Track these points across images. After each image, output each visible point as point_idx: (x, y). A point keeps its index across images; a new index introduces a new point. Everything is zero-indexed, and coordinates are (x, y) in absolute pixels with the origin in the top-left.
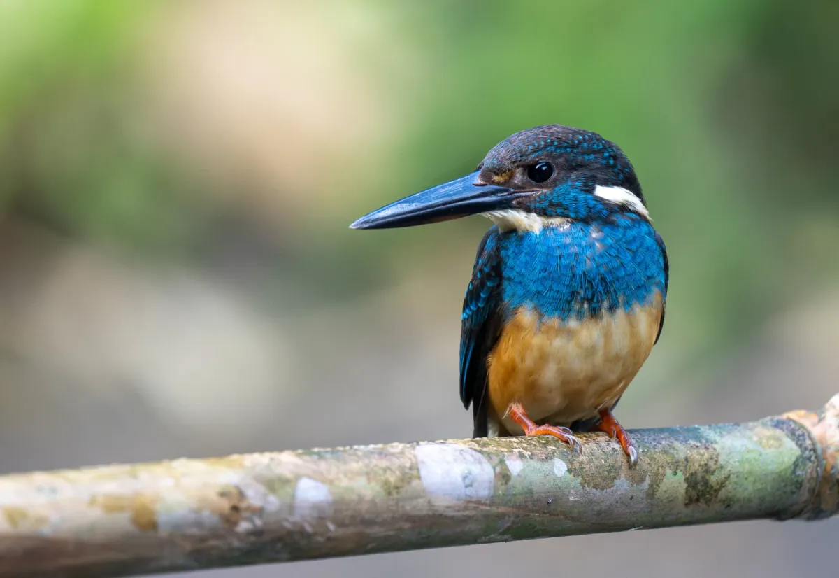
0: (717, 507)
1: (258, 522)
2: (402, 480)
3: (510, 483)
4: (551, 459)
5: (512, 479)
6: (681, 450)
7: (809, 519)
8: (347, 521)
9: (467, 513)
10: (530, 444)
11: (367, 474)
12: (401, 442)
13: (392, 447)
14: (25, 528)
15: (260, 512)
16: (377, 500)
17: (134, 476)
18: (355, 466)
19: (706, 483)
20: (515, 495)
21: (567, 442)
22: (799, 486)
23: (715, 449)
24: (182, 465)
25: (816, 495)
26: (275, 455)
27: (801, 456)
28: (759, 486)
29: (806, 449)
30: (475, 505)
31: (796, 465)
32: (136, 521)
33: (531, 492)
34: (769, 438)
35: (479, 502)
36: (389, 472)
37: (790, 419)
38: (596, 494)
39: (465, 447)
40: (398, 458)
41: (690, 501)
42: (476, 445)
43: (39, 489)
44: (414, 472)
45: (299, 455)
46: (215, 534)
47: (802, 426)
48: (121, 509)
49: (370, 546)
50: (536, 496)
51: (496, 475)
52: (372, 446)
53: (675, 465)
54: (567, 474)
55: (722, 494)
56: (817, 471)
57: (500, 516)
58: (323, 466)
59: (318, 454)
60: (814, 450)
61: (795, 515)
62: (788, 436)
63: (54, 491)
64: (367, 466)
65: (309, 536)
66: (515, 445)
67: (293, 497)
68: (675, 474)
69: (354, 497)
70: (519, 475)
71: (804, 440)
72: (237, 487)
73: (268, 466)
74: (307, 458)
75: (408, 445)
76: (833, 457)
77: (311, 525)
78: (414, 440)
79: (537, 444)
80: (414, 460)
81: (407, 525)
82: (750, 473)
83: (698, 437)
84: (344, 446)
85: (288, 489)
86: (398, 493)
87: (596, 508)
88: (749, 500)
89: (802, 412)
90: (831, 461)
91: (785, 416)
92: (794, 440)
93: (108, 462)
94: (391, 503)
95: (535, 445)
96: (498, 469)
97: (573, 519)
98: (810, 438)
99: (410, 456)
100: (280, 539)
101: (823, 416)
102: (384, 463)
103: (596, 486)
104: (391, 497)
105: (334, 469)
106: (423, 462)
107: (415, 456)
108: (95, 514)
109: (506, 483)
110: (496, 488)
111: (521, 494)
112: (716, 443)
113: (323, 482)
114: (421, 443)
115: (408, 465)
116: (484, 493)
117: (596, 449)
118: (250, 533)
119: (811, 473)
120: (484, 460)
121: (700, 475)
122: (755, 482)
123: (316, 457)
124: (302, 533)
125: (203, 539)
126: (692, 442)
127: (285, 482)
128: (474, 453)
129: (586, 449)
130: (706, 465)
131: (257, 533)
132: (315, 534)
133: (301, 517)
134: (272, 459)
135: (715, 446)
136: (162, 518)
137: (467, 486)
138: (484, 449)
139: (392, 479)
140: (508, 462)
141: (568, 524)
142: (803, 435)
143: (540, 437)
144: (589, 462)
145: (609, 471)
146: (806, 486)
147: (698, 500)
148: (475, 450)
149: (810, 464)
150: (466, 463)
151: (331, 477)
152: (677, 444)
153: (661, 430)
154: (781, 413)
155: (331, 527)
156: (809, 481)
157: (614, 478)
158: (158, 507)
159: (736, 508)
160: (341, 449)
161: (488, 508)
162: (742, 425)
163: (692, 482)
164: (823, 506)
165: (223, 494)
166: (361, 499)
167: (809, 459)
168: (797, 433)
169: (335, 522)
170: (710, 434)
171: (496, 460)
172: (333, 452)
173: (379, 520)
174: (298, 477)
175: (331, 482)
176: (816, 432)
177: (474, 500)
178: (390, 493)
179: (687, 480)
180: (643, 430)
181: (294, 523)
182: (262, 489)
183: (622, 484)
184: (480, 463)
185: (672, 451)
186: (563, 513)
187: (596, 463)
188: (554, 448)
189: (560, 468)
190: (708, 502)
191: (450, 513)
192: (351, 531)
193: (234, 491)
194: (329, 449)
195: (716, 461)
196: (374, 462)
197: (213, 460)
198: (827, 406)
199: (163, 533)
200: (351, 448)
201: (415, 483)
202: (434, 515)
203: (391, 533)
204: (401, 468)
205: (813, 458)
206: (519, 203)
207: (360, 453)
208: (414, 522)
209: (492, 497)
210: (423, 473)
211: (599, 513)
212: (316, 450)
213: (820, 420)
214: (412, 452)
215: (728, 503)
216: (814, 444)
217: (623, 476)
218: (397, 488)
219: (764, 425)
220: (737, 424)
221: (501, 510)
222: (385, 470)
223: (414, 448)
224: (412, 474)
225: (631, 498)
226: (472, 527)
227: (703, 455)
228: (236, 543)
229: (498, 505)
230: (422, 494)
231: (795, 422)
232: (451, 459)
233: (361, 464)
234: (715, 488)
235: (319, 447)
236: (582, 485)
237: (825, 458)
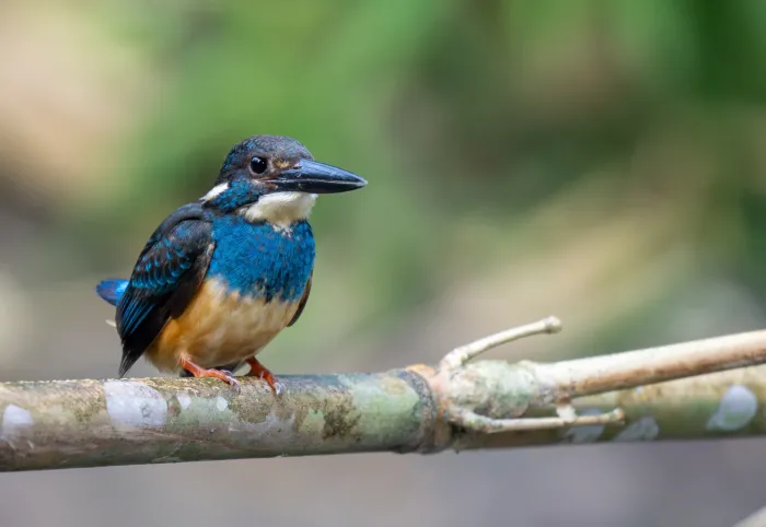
0: (348, 441)
2: (92, 409)
3: (181, 415)
4: (215, 396)
5: (182, 411)
6: (322, 393)
7: (424, 453)
8: (45, 441)
9: (143, 438)
10: (198, 384)
11: (63, 403)
12: (91, 378)
13: (85, 382)
16: (71, 424)
18: (53, 397)
19: (341, 421)
20: (184, 425)
21: (228, 383)
22: (416, 426)
23: (350, 394)
25: (431, 433)
27: (420, 402)
28: (384, 425)
29: (424, 396)
30: (150, 432)
31: (415, 408)
33: (198, 422)
34: (395, 386)
35: (154, 430)
37: (412, 372)
38: (249, 426)
39: (145, 385)
40: (88, 391)
41: (328, 435)
44: (102, 404)
47: (420, 378)
50: (200, 427)
51: (169, 408)
52: (68, 381)
53: (316, 405)
54: (228, 409)
55: (354, 430)
56: (432, 414)
57: (172, 442)
58: (27, 396)
59: (22, 385)
60: (431, 397)
62: (409, 384)
65: (12, 452)
66: (186, 384)
67: (2, 419)
68: (316, 412)
69: (51, 421)
70: (188, 409)
71: (423, 388)
74: (13, 388)
75: (98, 381)
76: (446, 404)
77: (15, 442)
78: (102, 377)
79: (204, 384)
80: (102, 394)
81: (95, 446)
82: (379, 414)
83: (336, 383)
84: (45, 380)
86: (88, 419)
87: (250, 438)
88: (376, 436)
89: (422, 366)
90: (444, 407)
91: (407, 369)
92: (414, 388)
94: (81, 427)
95: (202, 385)
96: (171, 403)
97: (231, 447)
98: (428, 387)
99: (99, 390)
101: (439, 369)
102: (78, 395)
103: (251, 420)
105: (35, 398)
106: (109, 395)
107: (103, 391)
109: (177, 415)
110: (168, 419)
111: (189, 424)
112: (351, 388)
113: (26, 409)
114: (108, 380)
115: (97, 397)
116: (158, 422)
117: (254, 390)
119: (427, 415)
120: (159, 395)
121: (336, 414)
122: (381, 422)
123: (21, 388)
126: (331, 387)
128: (152, 389)
129: (243, 390)
130: (342, 406)
132: (18, 450)
133: (7, 436)
135: (350, 391)
137: (145, 416)
138: (161, 387)
139: (83, 409)
140: (179, 398)
141: (228, 450)
142: (422, 385)
143: (207, 378)
144: (246, 401)
145: (262, 409)
146: (423, 425)
147: (334, 434)
148: (153, 387)
149: (426, 408)
150: (145, 397)
151: (34, 404)
152: (319, 388)
153: (306, 377)
154: (404, 367)
155: (32, 445)
156: (425, 422)
157: (266, 414)
159: (364, 443)
160: (42, 382)
161: (161, 435)
162: (373, 375)
163: (330, 420)
164: (436, 444)
166: (57, 423)
167: (426, 404)
168: (417, 383)
169: (34, 441)
170: (347, 382)
171: (170, 396)
172: (35, 385)
173: (71, 441)
174: (6, 404)
175: (33, 409)
176: (433, 382)
177: (151, 427)
178: (81, 420)
179: (325, 417)
180: (292, 376)
183: (273, 419)
184: (157, 398)
185: (315, 394)
186: (223, 441)
187: (252, 401)
188: (218, 388)
189: (222, 404)
190: (342, 435)
191: (129, 438)
192: (47, 449)
194: (32, 382)
195: (350, 403)
196: (69, 394)
198: (443, 362)
200: (51, 382)
201: (102, 412)
202: (116, 439)
203: (81, 452)
204: (91, 399)
205: (429, 404)
208: (99, 444)
209: (165, 426)
210: (109, 405)
211: (253, 442)
212: (22, 382)
213: (437, 373)
214: (100, 387)
215: (358, 437)
216: (431, 393)
217: (273, 412)
218: (87, 415)
219: (391, 375)
220: (369, 374)
221: (171, 436)
222: (77, 401)
223: (102, 384)
224: (100, 405)
225: (280, 431)
226: (146, 450)
227: (339, 398)
229: (169, 432)
230: (106, 421)
231: (416, 374)
232: (132, 393)
233: (58, 395)
234: (349, 424)
235: (25, 380)
236: (239, 418)
237: (439, 404)
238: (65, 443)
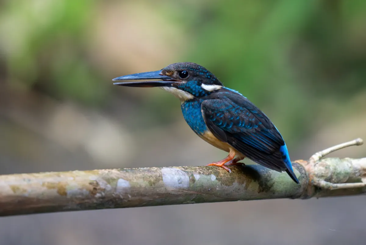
0: (269, 194)
1: (103, 194)
2: (156, 180)
3: (195, 183)
4: (210, 174)
7: (303, 199)
8: (135, 195)
9: (179, 193)
10: (203, 169)
11: (143, 178)
12: (156, 167)
13: (153, 169)
14: (18, 193)
15: (104, 190)
16: (147, 187)
17: (59, 176)
18: (139, 175)
19: (266, 185)
20: (197, 187)
22: (299, 186)
23: (270, 173)
24: (76, 173)
25: (306, 190)
26: (110, 170)
27: (301, 176)
28: (285, 186)
29: (303, 173)
30: (182, 190)
32: (58, 192)
33: (203, 186)
35: (184, 189)
36: (151, 178)
37: (297, 163)
38: (226, 188)
39: (179, 170)
40: (155, 173)
41: (260, 191)
42: (183, 169)
43: (24, 180)
44: (160, 178)
45: (119, 170)
46: (88, 198)
47: (301, 166)
48: (54, 188)
49: (144, 204)
50: (204, 188)
51: (190, 180)
52: (145, 168)
53: (255, 178)
54: (217, 181)
55: (272, 189)
56: (306, 182)
57: (191, 194)
58: (127, 174)
60: (306, 174)
61: (298, 197)
62: (296, 169)
63: (29, 180)
64: (143, 175)
65: (121, 199)
66: (197, 169)
67: (116, 185)
68: (255, 181)
69: (138, 186)
70: (198, 180)
71: (302, 170)
72: (96, 181)
73: (107, 174)
74: (122, 171)
75: (159, 168)
76: (312, 177)
77: (122, 195)
78: (161, 166)
79: (205, 169)
80: (161, 174)
81: (158, 197)
82: (282, 182)
85: (115, 183)
86: (154, 185)
87: (226, 193)
88: (282, 191)
89: (302, 161)
90: (311, 178)
91: (295, 162)
92: (298, 170)
93: (49, 171)
94: (152, 188)
95: (204, 170)
96: (191, 178)
97: (217, 196)
98: (304, 170)
99: (159, 172)
100: (111, 200)
101: (309, 162)
102: (150, 174)
103: (226, 185)
104: (152, 186)
105: (131, 176)
106: (164, 174)
107: (161, 172)
108: (44, 189)
109: (194, 183)
110: (190, 184)
111: (199, 187)
112: (270, 171)
113: (127, 180)
114: (163, 167)
115: (158, 175)
116: (185, 186)
118: (100, 198)
119: (304, 182)
120: (186, 174)
121: (264, 182)
122: (284, 185)
123: (125, 171)
124: (119, 198)
125: (83, 199)
126: (261, 170)
127: (113, 180)
128: (182, 171)
130: (266, 178)
131: (103, 198)
132: (124, 199)
133: (119, 193)
134: (109, 171)
136: (68, 191)
137: (179, 183)
138: (186, 170)
139: (152, 180)
140: (195, 176)
141: (216, 198)
142: (302, 169)
143: (206, 166)
144: (224, 176)
145: (231, 180)
146: (302, 187)
147: (263, 191)
148: (183, 170)
149: (304, 179)
150: (180, 175)
151: (131, 178)
154: (294, 161)
155: (130, 197)
156: (303, 185)
157: (233, 182)
158: (67, 187)
159: (277, 194)
160: (134, 169)
161: (187, 192)
163: (261, 184)
164: (308, 194)
165: (91, 184)
166: (141, 187)
167: (303, 177)
168: (300, 168)
169: (131, 195)
171: (190, 174)
172: (131, 170)
173: (147, 194)
174: (118, 178)
175: (130, 180)
176: (306, 168)
177: (182, 188)
178: (151, 185)
179: (259, 183)
181: (117, 194)
182: (105, 182)
183: (236, 184)
184: (185, 175)
186: (214, 194)
187: (227, 176)
188: (212, 171)
189: (213, 178)
190: (267, 192)
191: (173, 193)
192: (137, 198)
193: (95, 182)
194: (130, 169)
195: (270, 177)
196: (146, 174)
197: (88, 171)
198: (311, 158)
199: (69, 197)
200: (138, 168)
201: (160, 182)
202: (167, 193)
203: (151, 199)
204: (156, 176)
205: (305, 177)
206: (174, 85)
207: (141, 170)
208: (160, 195)
209: (188, 187)
210: (164, 178)
211: (227, 195)
212: (125, 169)
213: (308, 163)
214: (160, 170)
215: (274, 192)
216: (305, 172)
217: (236, 181)
218: (154, 183)
221: (192, 192)
222: (150, 177)
223: (161, 169)
224: (160, 179)
225: (239, 189)
226: (181, 198)
227: (265, 175)
228: (95, 201)
229: (191, 190)
230: (162, 186)
231: (299, 164)
232: (174, 173)
233: (141, 174)
234: (269, 186)
235: (126, 168)
236: (221, 184)
237: (309, 177)
238: (145, 196)
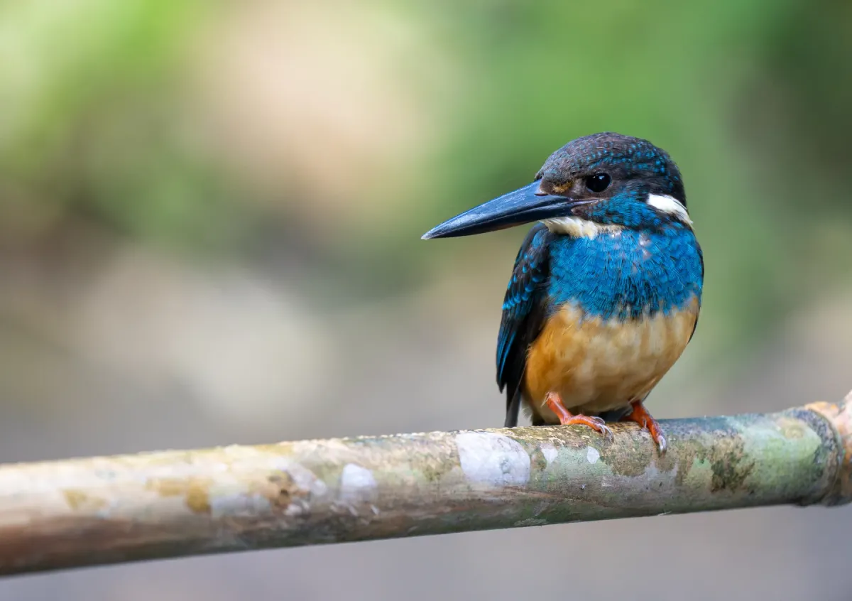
0: (740, 494)
1: (306, 506)
2: (443, 466)
3: (545, 470)
4: (585, 447)
5: (547, 465)
6: (709, 439)
7: (830, 505)
8: (391, 505)
9: (504, 498)
10: (564, 433)
11: (410, 461)
12: (442, 431)
13: (434, 435)
14: (84, 510)
15: (308, 496)
16: (419, 485)
17: (189, 461)
18: (398, 453)
19: (732, 470)
20: (550, 481)
21: (599, 431)
22: (819, 474)
23: (740, 439)
24: (235, 452)
25: (836, 482)
26: (322, 442)
27: (822, 445)
28: (782, 473)
29: (827, 438)
30: (512, 491)
31: (817, 453)
32: (190, 504)
33: (565, 478)
34: (793, 428)
35: (516, 488)
36: (430, 459)
37: (812, 411)
38: (627, 480)
39: (503, 436)
40: (439, 445)
41: (716, 488)
42: (513, 434)
43: (99, 474)
44: (455, 459)
45: (345, 442)
46: (265, 517)
47: (823, 417)
48: (176, 492)
49: (412, 529)
50: (570, 482)
51: (532, 463)
52: (414, 434)
53: (703, 454)
54: (600, 462)
55: (747, 481)
56: (837, 460)
57: (536, 502)
58: (368, 453)
59: (363, 441)
60: (835, 440)
61: (817, 501)
62: (809, 426)
63: (112, 475)
64: (409, 453)
65: (354, 519)
66: (550, 433)
67: (340, 481)
68: (702, 461)
69: (398, 483)
70: (554, 462)
71: (826, 430)
72: (286, 472)
73: (316, 453)
74: (352, 445)
75: (449, 434)
77: (355, 508)
78: (454, 429)
79: (571, 433)
80: (454, 449)
81: (448, 509)
82: (774, 461)
83: (724, 427)
84: (388, 434)
85: (335, 475)
86: (439, 479)
87: (627, 494)
88: (773, 487)
89: (823, 404)
90: (849, 449)
91: (807, 407)
92: (815, 430)
93: (163, 447)
94: (432, 488)
95: (569, 434)
96: (534, 457)
97: (605, 505)
98: (831, 428)
99: (450, 443)
100: (327, 521)
101: (843, 407)
102: (426, 451)
103: (626, 474)
104: (433, 482)
105: (378, 456)
106: (463, 450)
107: (455, 444)
108: (150, 498)
109: (542, 470)
110: (532, 475)
111: (556, 481)
112: (741, 432)
113: (368, 468)
114: (461, 431)
115: (449, 452)
116: (521, 479)
117: (627, 438)
118: (297, 516)
119: (831, 461)
120: (521, 448)
121: (726, 462)
122: (778, 470)
123: (361, 444)
124: (348, 516)
125: (254, 522)
126: (719, 432)
127: (332, 467)
128: (511, 441)
129: (618, 438)
130: (732, 453)
131: (304, 516)
132: (360, 517)
133: (347, 502)
134: (320, 446)
135: (741, 435)
136: (214, 502)
137: (504, 473)
138: (521, 438)
139: (433, 466)
140: (544, 451)
141: (602, 508)
142: (824, 425)
143: (574, 426)
144: (620, 451)
145: (640, 459)
146: (827, 473)
147: (723, 487)
148: (513, 438)
149: (830, 453)
150: (504, 451)
151: (376, 463)
152: (704, 434)
153: (690, 420)
154: (803, 405)
155: (376, 510)
156: (830, 469)
157: (645, 465)
158: (212, 491)
159: (759, 494)
160: (385, 436)
161: (524, 494)
162: (767, 415)
163: (718, 470)
164: (843, 493)
165: (273, 479)
166: (404, 484)
167: (830, 448)
169: (377, 505)
170: (737, 425)
171: (532, 448)
172: (377, 440)
173: (421, 504)
174: (344, 463)
175: (375, 468)
176: (837, 422)
177: (511, 486)
178: (431, 479)
179: (713, 467)
180: (673, 420)
181: (341, 507)
182: (310, 473)
183: (652, 472)
184: (517, 451)
185: (699, 440)
186: (596, 499)
187: (628, 451)
188: (588, 437)
189: (593, 455)
190: (733, 489)
191: (489, 498)
192: (393, 514)
193: (283, 476)
194: (374, 437)
195: (742, 450)
196: (417, 449)
197: (264, 447)
198: (847, 398)
199: (216, 515)
200: (395, 436)
201: (455, 469)
202: (473, 500)
203: (432, 516)
204: (442, 455)
205: (833, 447)
206: (577, 211)
207: (403, 441)
208: (454, 506)
209: (529, 483)
210: (463, 460)
211: (629, 499)
212: (361, 437)
213: (841, 411)
214: (453, 440)
215: (752, 490)
216: (834, 434)
217: (652, 463)
218: (438, 474)
219: (788, 415)
220: (761, 415)
221: (536, 495)
222: (426, 457)
223: (454, 436)
224: (453, 462)
225: (661, 485)
226: (510, 511)
227: (728, 444)
228: (285, 526)
229: (534, 491)
230: (461, 479)
231: (816, 413)
232: (489, 446)
233: (404, 451)
234: (740, 475)
235: (364, 434)
236: (614, 472)
237: (845, 447)
238: (413, 507)
